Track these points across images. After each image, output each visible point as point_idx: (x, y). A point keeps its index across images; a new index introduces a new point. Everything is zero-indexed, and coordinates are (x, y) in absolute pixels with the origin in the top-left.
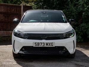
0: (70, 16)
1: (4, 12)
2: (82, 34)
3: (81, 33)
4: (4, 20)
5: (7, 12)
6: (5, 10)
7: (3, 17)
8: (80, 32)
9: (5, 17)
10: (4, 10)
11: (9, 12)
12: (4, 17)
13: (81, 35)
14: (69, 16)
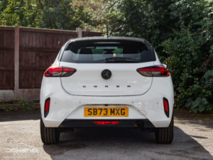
0: (183, 54)
1: (38, 46)
2: (210, 94)
3: (207, 92)
4: (38, 64)
5: (45, 46)
6: (40, 42)
7: (36, 58)
8: (206, 89)
9: (40, 57)
10: (37, 42)
11: (51, 46)
12: (38, 58)
13: (207, 95)
14: (181, 52)
